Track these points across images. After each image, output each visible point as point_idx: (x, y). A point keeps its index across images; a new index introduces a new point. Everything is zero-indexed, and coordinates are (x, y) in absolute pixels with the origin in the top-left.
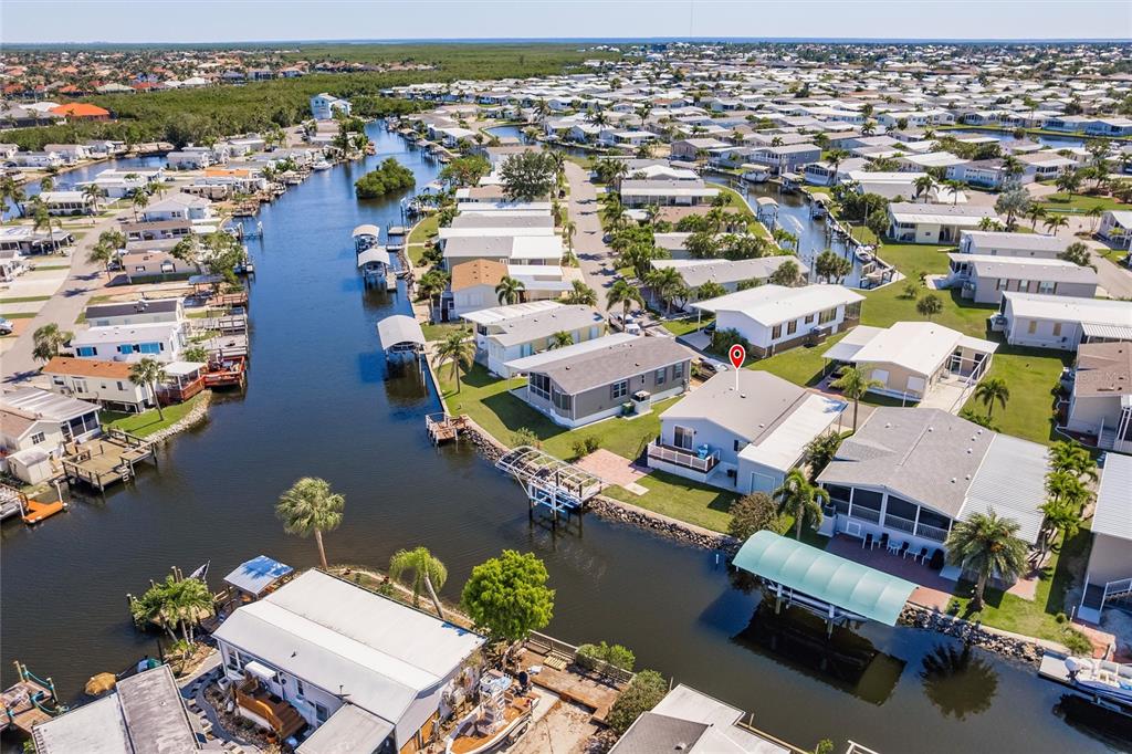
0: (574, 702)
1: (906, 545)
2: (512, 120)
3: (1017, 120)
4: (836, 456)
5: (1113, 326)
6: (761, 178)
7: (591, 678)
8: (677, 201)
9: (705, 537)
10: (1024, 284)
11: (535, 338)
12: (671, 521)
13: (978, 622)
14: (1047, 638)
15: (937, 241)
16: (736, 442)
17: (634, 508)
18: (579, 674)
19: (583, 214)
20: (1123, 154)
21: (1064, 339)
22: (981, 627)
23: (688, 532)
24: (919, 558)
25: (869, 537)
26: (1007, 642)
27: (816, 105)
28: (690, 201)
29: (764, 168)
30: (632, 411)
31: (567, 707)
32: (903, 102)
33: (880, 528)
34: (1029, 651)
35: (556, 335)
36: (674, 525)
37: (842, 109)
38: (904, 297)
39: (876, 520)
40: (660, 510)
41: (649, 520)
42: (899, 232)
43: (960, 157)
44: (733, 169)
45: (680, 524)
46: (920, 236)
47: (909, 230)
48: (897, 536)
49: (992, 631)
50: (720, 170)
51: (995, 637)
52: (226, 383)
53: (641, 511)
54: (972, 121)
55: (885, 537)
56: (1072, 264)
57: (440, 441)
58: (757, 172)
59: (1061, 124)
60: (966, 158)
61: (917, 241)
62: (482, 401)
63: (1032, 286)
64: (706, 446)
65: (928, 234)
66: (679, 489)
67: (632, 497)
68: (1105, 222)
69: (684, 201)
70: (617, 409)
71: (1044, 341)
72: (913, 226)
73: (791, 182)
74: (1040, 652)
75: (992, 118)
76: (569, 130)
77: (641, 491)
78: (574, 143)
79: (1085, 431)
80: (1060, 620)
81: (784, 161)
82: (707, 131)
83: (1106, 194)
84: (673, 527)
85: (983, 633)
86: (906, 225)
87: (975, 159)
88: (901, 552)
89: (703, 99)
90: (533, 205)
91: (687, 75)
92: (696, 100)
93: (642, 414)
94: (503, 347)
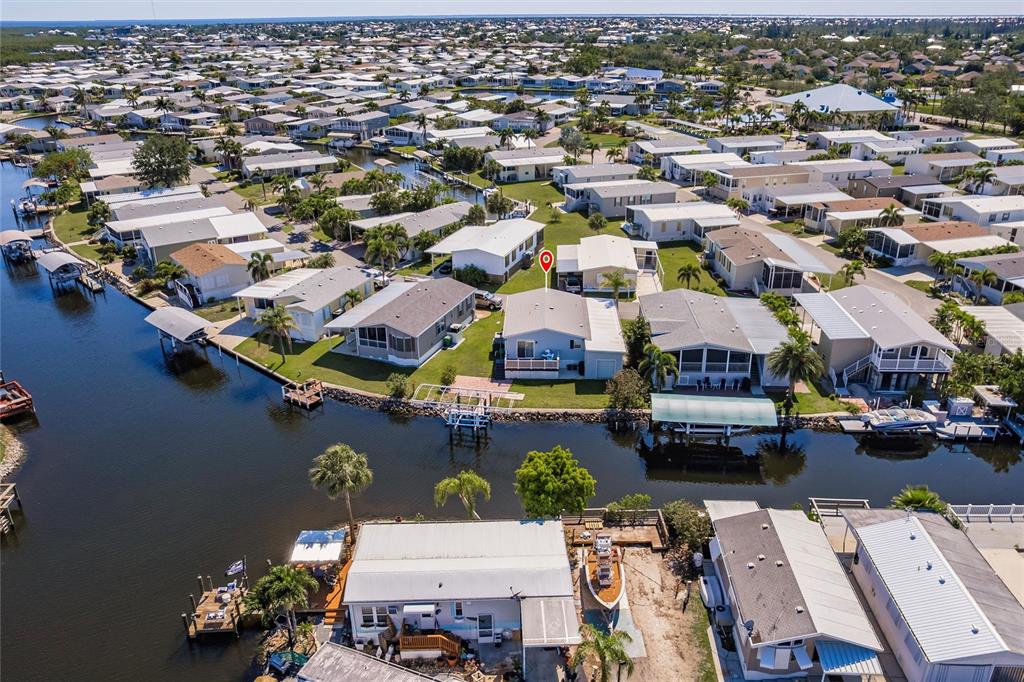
0: (630, 544)
1: (723, 381)
2: (36, 111)
3: (500, 81)
4: (653, 332)
5: (711, 218)
6: (349, 144)
7: (626, 526)
8: (303, 171)
9: (593, 414)
10: (631, 199)
11: (332, 300)
12: (561, 411)
13: (798, 414)
14: (836, 410)
15: (534, 178)
16: (572, 342)
17: (527, 410)
18: (616, 526)
19: (219, 193)
20: (603, 102)
21: (684, 233)
22: (800, 416)
23: (578, 415)
24: (736, 387)
25: (699, 382)
26: (818, 420)
27: (335, 79)
28: (314, 170)
29: (351, 135)
30: (451, 343)
31: (629, 550)
32: (401, 71)
33: (703, 374)
34: (832, 421)
35: (347, 294)
36: (566, 413)
37: (358, 80)
38: (552, 222)
39: (700, 369)
40: (546, 406)
41: (544, 415)
42: (504, 175)
43: (494, 112)
44: (316, 139)
45: (569, 411)
46: (521, 176)
47: (512, 172)
48: (715, 376)
49: (807, 416)
50: (305, 141)
51: (811, 419)
52: (16, 412)
53: (533, 410)
54: (467, 83)
55: (707, 380)
56: (646, 182)
57: (310, 405)
58: (345, 139)
59: (533, 82)
60: (499, 112)
61: (520, 180)
62: (315, 364)
63: (637, 200)
64: (548, 351)
65: (527, 173)
66: (544, 388)
67: (517, 404)
68: (632, 151)
69: (308, 170)
70: (440, 343)
71: (671, 237)
72: (513, 168)
73: (382, 145)
74: (837, 419)
75: (481, 80)
76: (125, 116)
77: (521, 397)
78: (135, 129)
79: (743, 288)
80: (832, 399)
81: (364, 128)
82: (266, 107)
83: (607, 131)
84: (566, 415)
85: (803, 419)
86: (509, 168)
87: (507, 113)
88: (723, 386)
89: (228, 79)
90: (179, 190)
91: (183, 57)
92: (223, 80)
93: (460, 342)
94: (311, 313)
